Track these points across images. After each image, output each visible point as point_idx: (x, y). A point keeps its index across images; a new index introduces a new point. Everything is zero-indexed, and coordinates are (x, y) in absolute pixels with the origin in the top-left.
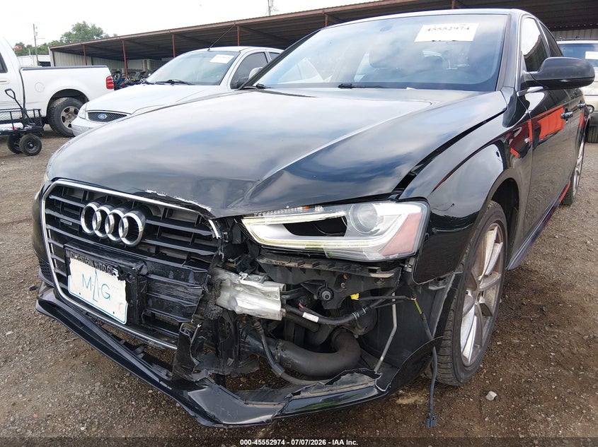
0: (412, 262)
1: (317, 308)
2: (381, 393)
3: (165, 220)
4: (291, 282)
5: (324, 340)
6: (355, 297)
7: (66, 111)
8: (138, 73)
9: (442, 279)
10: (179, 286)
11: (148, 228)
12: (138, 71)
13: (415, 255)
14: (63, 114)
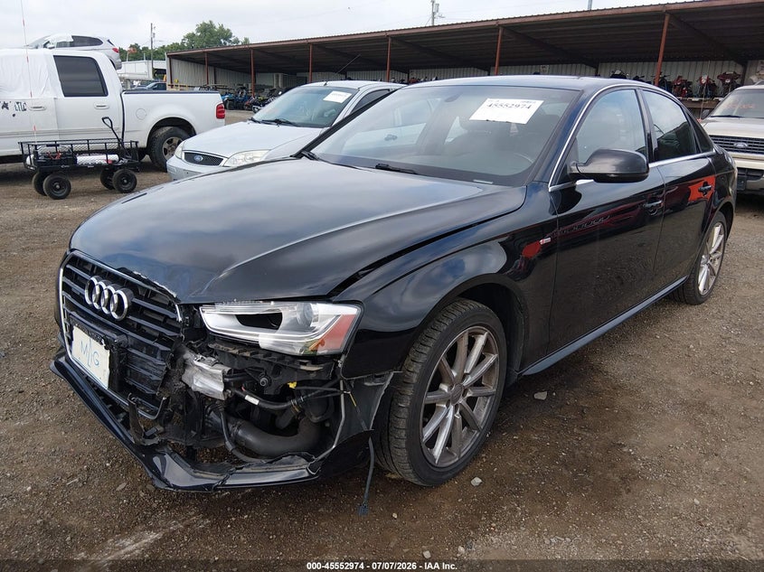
0: (343, 359)
1: (258, 392)
2: (312, 476)
3: (146, 299)
4: (236, 367)
5: (287, 424)
6: (292, 386)
7: (168, 142)
8: (267, 91)
9: (380, 376)
10: (150, 361)
11: (133, 307)
12: (268, 87)
13: (345, 352)
14: (166, 145)
